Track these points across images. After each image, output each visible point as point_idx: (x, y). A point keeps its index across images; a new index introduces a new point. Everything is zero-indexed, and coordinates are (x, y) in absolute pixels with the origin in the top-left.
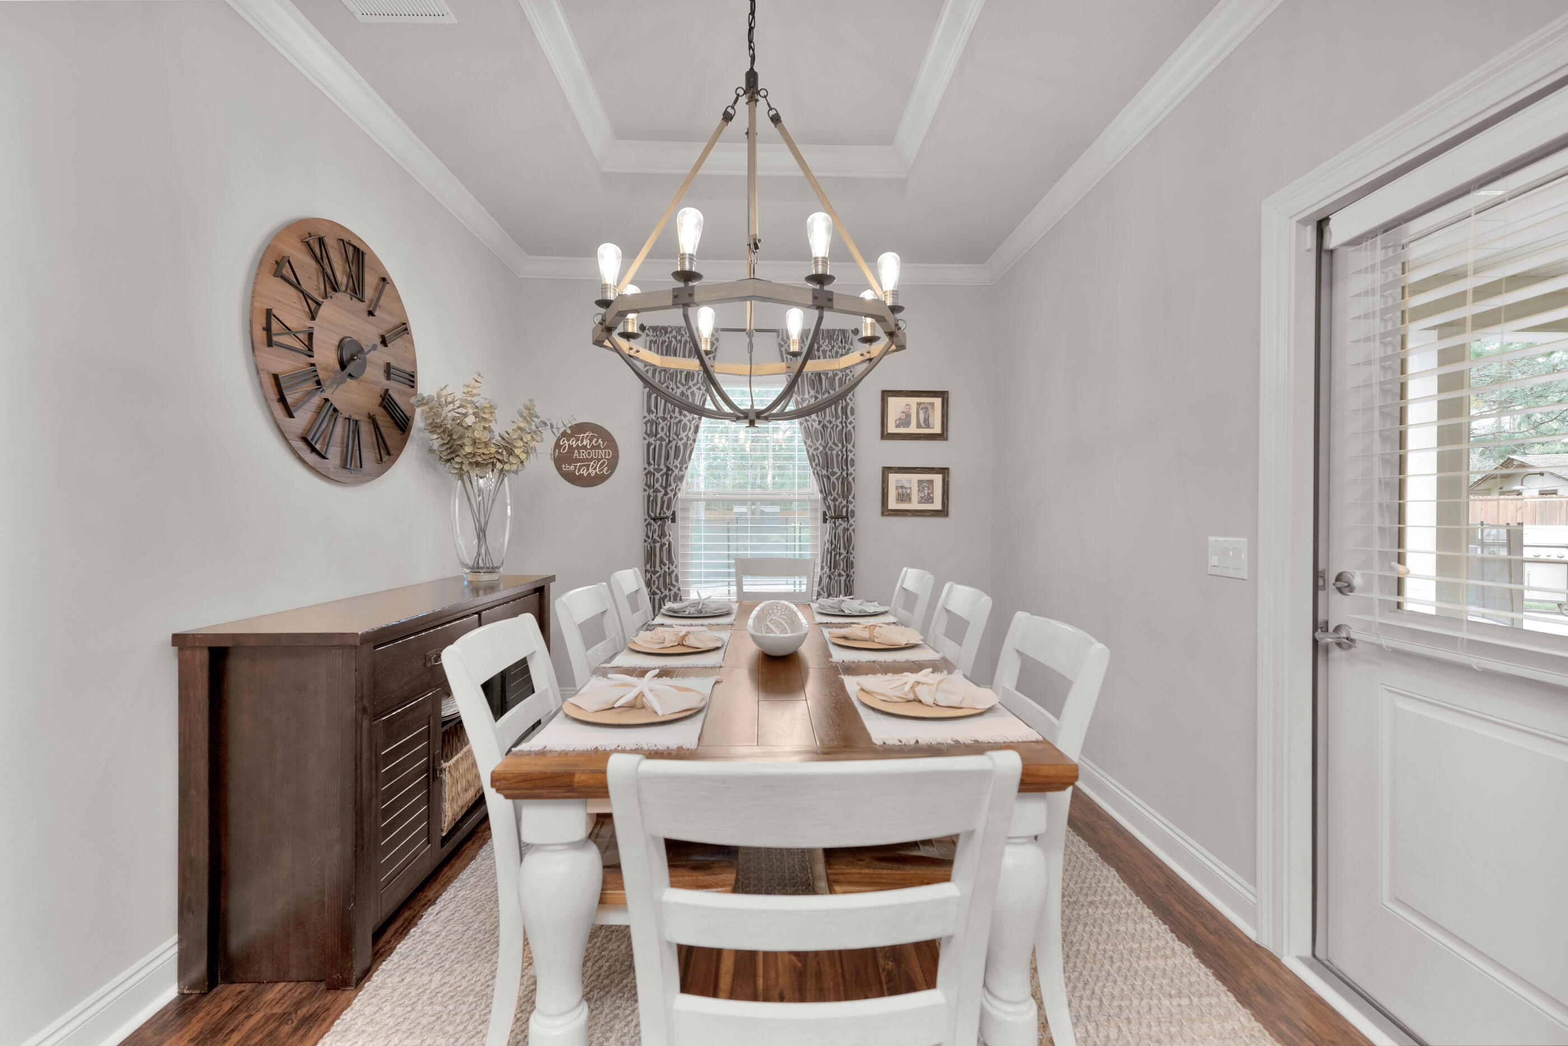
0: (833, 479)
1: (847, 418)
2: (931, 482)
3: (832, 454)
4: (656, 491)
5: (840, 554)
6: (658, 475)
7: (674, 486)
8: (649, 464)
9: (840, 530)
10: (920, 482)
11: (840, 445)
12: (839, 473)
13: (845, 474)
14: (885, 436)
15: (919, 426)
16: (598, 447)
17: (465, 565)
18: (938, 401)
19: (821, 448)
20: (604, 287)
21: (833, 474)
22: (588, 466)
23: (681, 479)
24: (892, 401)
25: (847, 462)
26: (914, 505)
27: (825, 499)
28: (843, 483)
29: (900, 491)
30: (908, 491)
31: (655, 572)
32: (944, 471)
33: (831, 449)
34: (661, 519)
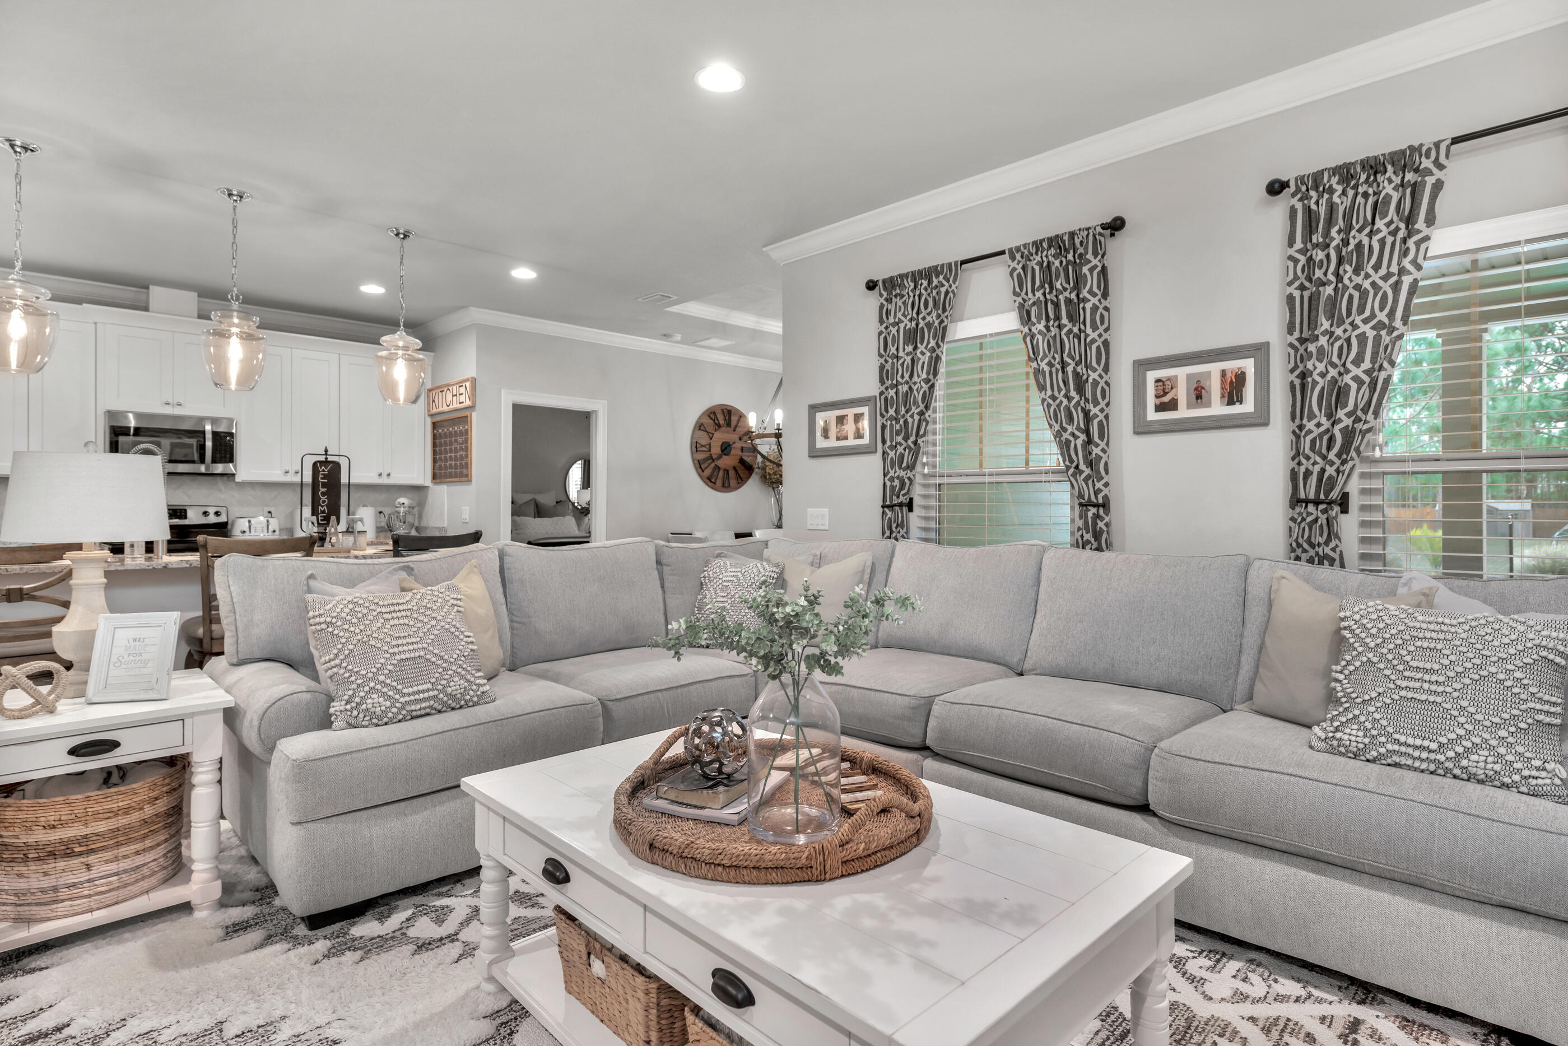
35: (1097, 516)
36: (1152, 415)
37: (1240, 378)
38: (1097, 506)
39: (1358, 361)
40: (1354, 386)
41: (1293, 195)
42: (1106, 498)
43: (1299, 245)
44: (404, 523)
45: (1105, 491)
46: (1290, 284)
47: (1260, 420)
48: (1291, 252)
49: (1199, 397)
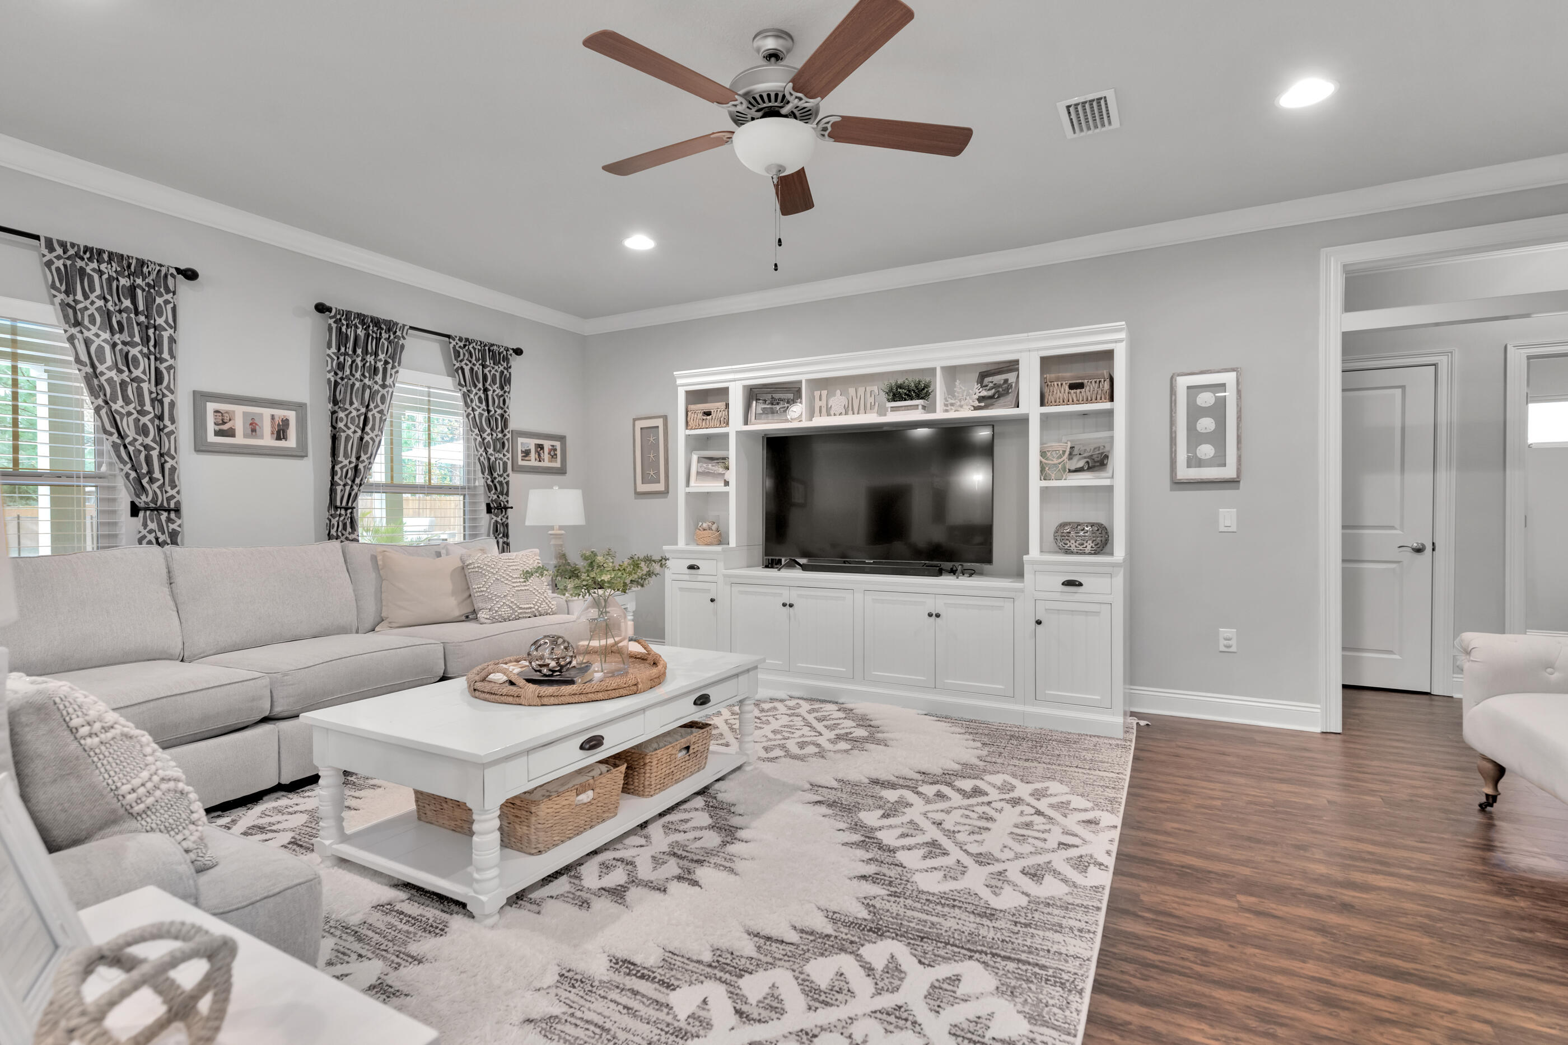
35: (169, 520)
36: (211, 438)
37: (286, 422)
38: (169, 511)
39: (373, 429)
40: (371, 443)
41: (331, 318)
42: (178, 503)
43: (334, 349)
45: (178, 498)
46: (329, 372)
47: (300, 453)
48: (329, 352)
49: (254, 430)
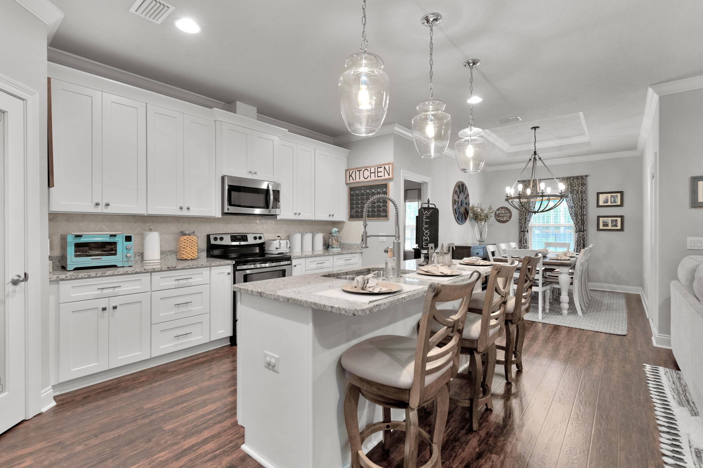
0: (578, 220)
1: (583, 202)
2: (617, 220)
3: (578, 213)
4: (522, 224)
5: (581, 242)
6: (523, 220)
7: (527, 223)
8: (520, 217)
9: (581, 235)
10: (612, 220)
11: (581, 210)
12: (580, 218)
13: (582, 218)
14: (598, 206)
15: (611, 202)
16: (506, 213)
17: (477, 240)
18: (619, 195)
19: (574, 211)
20: (507, 194)
21: (578, 218)
22: (503, 218)
23: (530, 221)
24: (601, 195)
25: (583, 215)
26: (610, 227)
27: (576, 226)
28: (582, 221)
29: (604, 223)
30: (607, 223)
31: (522, 246)
32: (622, 217)
33: (578, 211)
34: (524, 231)
44: (338, 242)
